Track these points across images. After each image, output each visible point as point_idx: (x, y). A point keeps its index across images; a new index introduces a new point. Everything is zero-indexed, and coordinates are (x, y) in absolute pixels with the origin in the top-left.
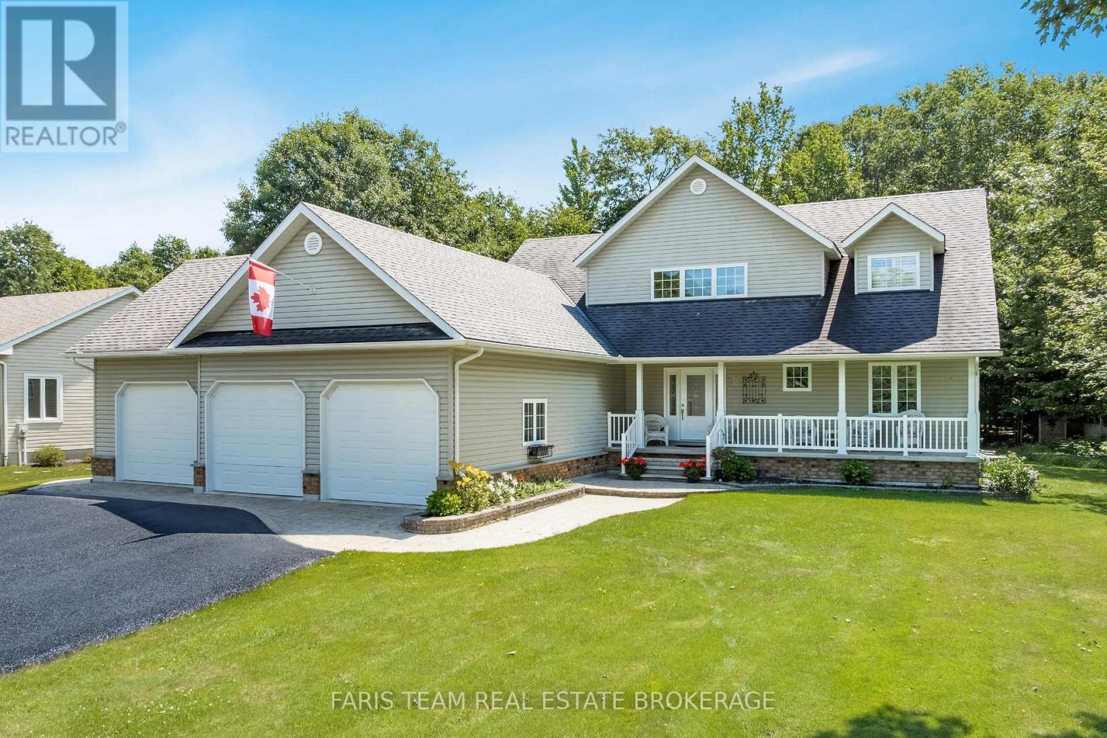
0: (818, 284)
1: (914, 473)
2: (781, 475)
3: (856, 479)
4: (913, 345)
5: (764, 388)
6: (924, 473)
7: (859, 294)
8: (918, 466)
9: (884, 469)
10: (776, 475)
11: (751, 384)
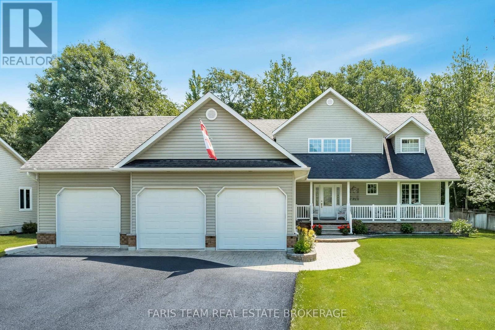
0: (380, 149)
1: (427, 228)
2: (375, 231)
3: (409, 231)
4: (428, 176)
5: (358, 194)
6: (431, 228)
7: (398, 154)
8: (428, 225)
9: (416, 227)
10: (373, 231)
11: (353, 192)
